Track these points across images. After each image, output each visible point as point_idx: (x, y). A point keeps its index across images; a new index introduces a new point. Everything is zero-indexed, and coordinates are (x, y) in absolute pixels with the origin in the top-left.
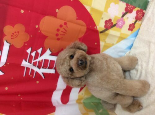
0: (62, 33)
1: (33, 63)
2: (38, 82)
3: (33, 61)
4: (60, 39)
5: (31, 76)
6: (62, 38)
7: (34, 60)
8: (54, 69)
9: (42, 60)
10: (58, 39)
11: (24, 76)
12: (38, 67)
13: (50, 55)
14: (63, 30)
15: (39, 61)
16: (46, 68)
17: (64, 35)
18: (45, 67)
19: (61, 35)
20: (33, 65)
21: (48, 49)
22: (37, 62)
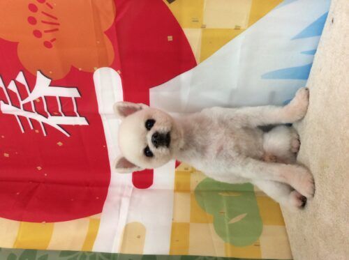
0: (48, 27)
1: (23, 105)
2: (60, 144)
3: (22, 103)
4: (52, 43)
5: (37, 131)
6: (54, 40)
7: (22, 100)
8: (80, 116)
9: (40, 98)
10: (48, 45)
11: (23, 131)
12: (39, 113)
13: (51, 85)
14: (46, 18)
15: (34, 101)
16: (60, 115)
17: (57, 30)
18: (56, 113)
19: (46, 32)
20: (25, 110)
21: (39, 73)
22: (30, 103)
